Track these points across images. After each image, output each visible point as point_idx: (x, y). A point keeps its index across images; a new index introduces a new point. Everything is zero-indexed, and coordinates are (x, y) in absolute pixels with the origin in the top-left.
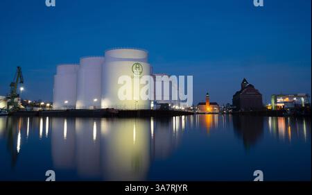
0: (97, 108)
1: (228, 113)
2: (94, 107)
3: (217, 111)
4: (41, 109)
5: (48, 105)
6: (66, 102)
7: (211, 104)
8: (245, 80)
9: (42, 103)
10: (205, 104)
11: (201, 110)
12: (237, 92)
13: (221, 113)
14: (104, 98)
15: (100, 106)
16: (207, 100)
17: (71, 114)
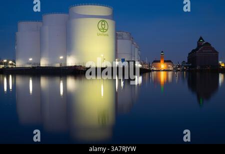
0: (63, 65)
1: (183, 70)
2: (61, 65)
3: (171, 69)
4: (3, 66)
5: (10, 62)
6: (31, 59)
7: (165, 61)
8: (201, 38)
9: (5, 61)
10: (159, 62)
11: (156, 67)
12: (193, 50)
13: (175, 70)
14: (69, 55)
15: (66, 64)
16: (162, 58)
17: (36, 72)
